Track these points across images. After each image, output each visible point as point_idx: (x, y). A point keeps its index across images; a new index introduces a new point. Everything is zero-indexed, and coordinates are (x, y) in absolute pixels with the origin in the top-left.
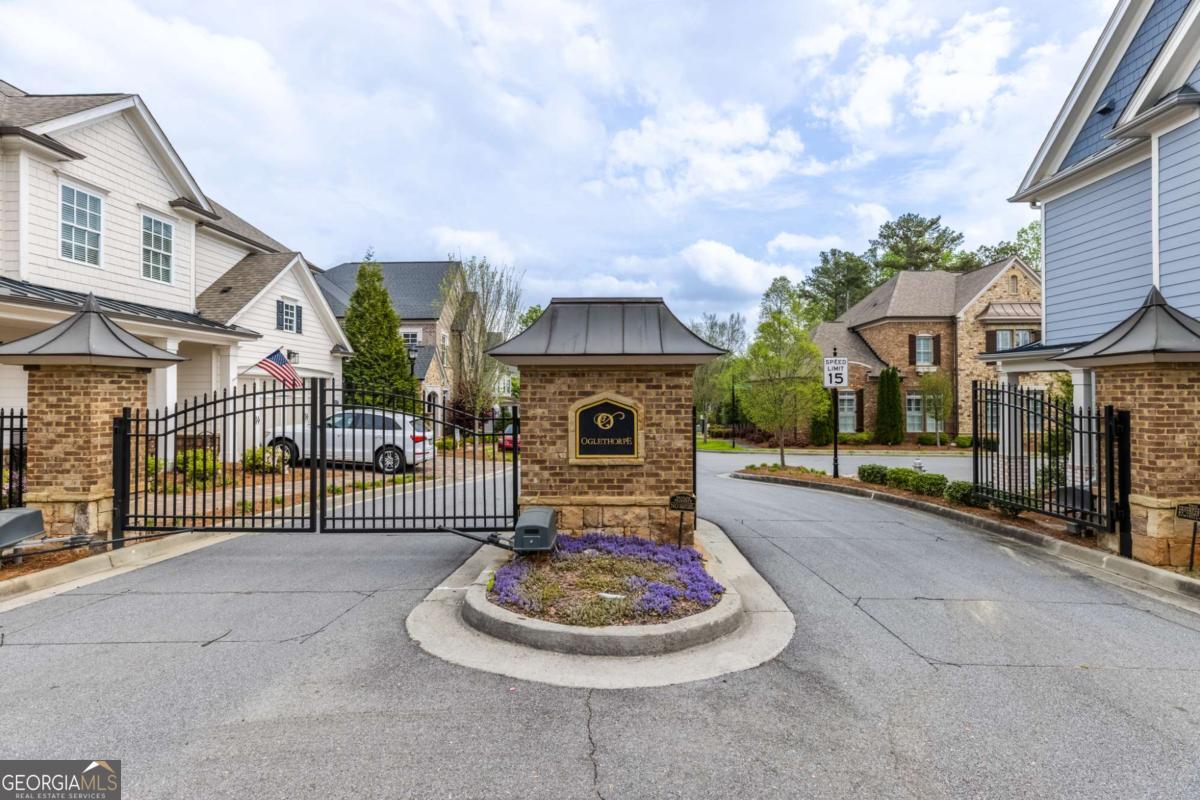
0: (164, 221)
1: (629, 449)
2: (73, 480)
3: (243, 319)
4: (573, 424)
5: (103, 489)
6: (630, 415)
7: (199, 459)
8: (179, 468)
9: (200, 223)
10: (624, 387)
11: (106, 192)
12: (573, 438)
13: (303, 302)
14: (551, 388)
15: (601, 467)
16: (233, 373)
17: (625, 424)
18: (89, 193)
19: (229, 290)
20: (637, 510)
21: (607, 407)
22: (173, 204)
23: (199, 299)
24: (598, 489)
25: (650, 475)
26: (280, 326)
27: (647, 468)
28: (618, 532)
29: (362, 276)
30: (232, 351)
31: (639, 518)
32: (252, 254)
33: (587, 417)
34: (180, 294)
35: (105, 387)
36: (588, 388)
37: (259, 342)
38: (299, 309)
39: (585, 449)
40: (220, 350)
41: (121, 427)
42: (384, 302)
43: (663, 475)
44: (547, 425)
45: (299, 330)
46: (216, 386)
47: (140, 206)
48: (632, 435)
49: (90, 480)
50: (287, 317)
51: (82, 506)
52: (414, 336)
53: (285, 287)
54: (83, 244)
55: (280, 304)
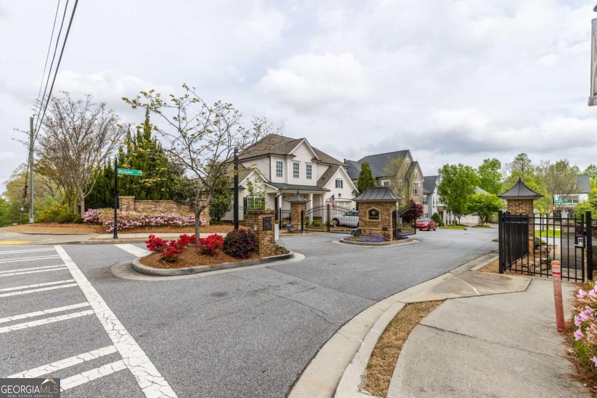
0: (310, 165)
1: (378, 219)
2: (296, 221)
3: (327, 187)
4: (367, 213)
5: (300, 223)
6: (378, 212)
7: (318, 222)
8: (313, 224)
9: (317, 163)
10: (377, 206)
11: (299, 162)
12: (368, 216)
13: (343, 179)
14: (364, 206)
15: (373, 222)
16: (324, 201)
17: (377, 214)
18: (297, 163)
19: (324, 179)
20: (379, 231)
21: (374, 210)
22: (312, 160)
23: (317, 182)
24: (372, 226)
25: (382, 224)
26: (336, 187)
27: (381, 223)
28: (376, 235)
29: (363, 165)
30: (324, 195)
31: (380, 233)
32: (330, 167)
33: (370, 212)
34: (313, 182)
35: (300, 206)
36: (370, 206)
37: (330, 192)
38: (342, 181)
39: (370, 218)
40: (322, 195)
41: (302, 212)
42: (370, 174)
43: (385, 224)
44: (363, 213)
45: (342, 187)
46: (321, 204)
47: (306, 163)
48: (378, 216)
49: (298, 221)
50: (339, 184)
51: (298, 225)
52: (388, 183)
53: (338, 175)
54: (296, 174)
55: (336, 180)
